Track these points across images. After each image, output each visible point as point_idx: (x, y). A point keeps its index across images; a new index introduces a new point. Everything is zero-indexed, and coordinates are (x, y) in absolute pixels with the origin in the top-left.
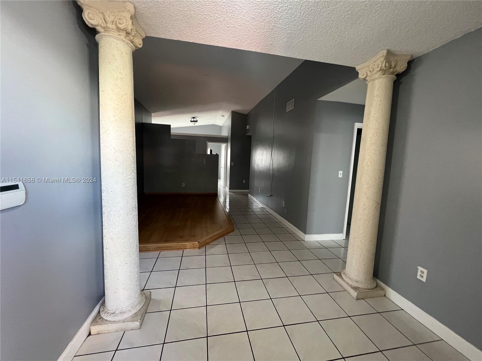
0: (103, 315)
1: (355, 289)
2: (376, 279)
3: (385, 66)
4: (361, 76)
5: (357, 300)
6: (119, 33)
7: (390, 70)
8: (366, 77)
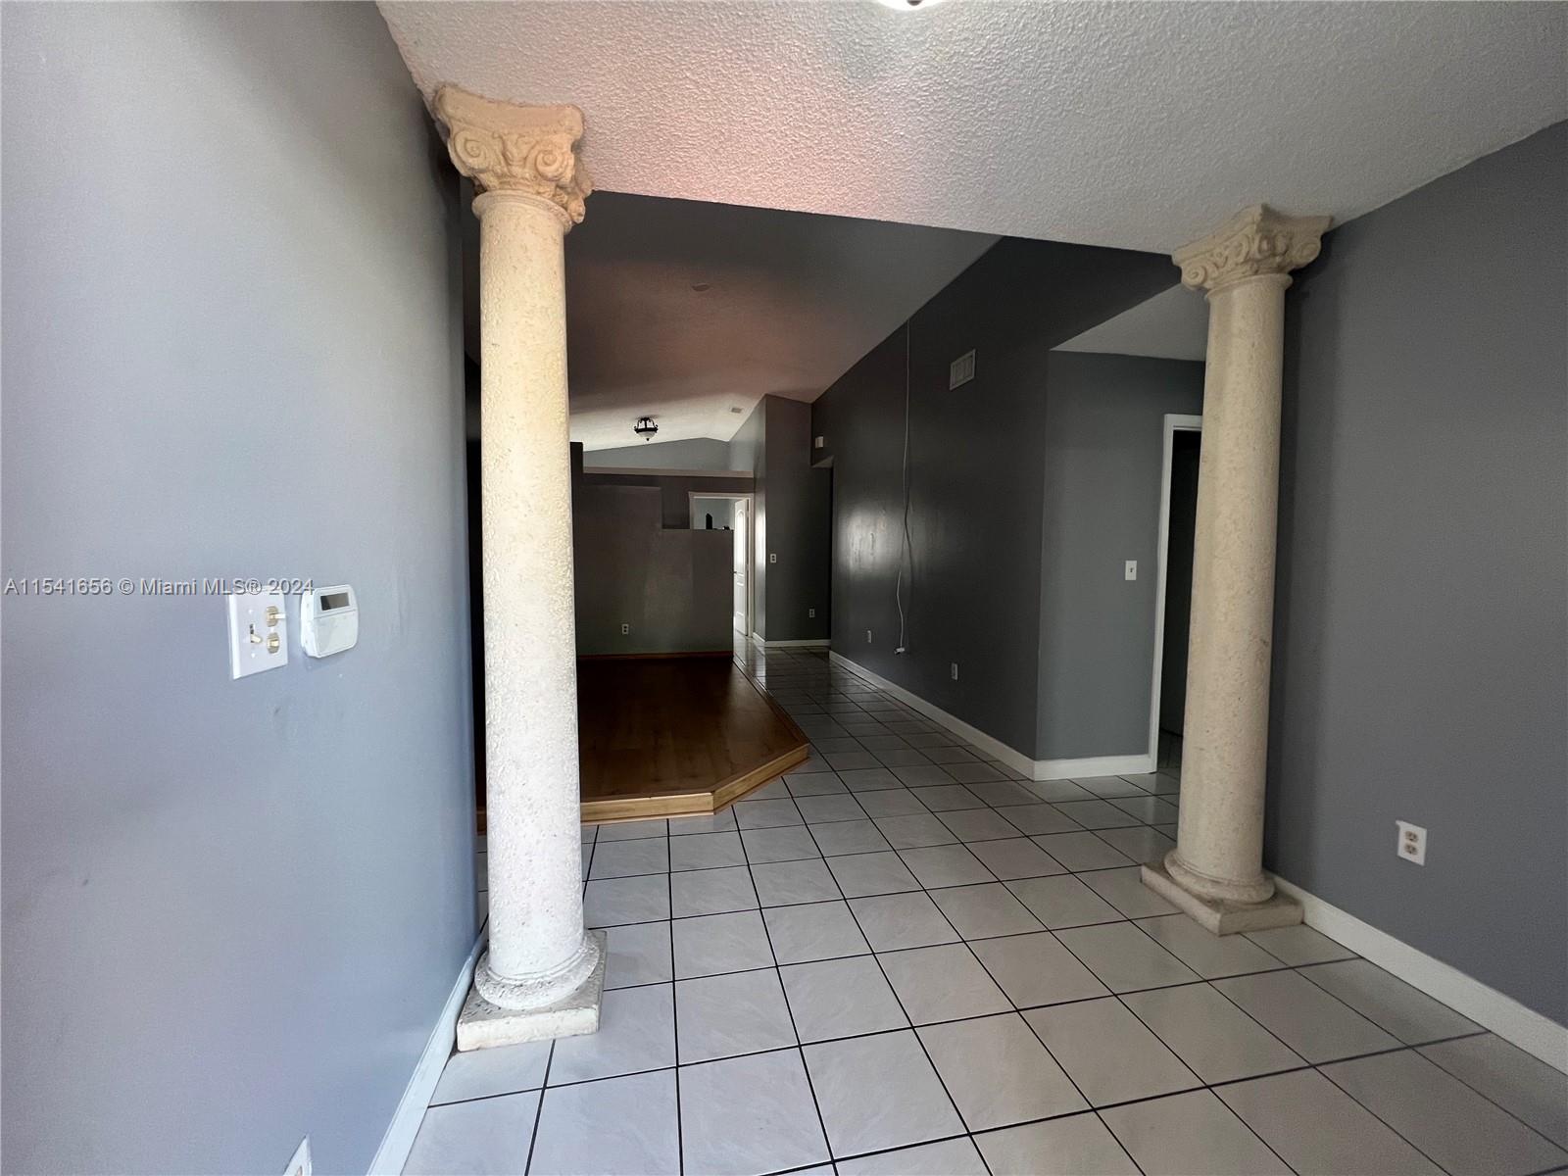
0: (485, 992)
1: (1214, 903)
2: (1270, 874)
3: (1260, 250)
4: (1189, 278)
5: (1221, 936)
6: (537, 188)
7: (1271, 260)
8: (1205, 280)
